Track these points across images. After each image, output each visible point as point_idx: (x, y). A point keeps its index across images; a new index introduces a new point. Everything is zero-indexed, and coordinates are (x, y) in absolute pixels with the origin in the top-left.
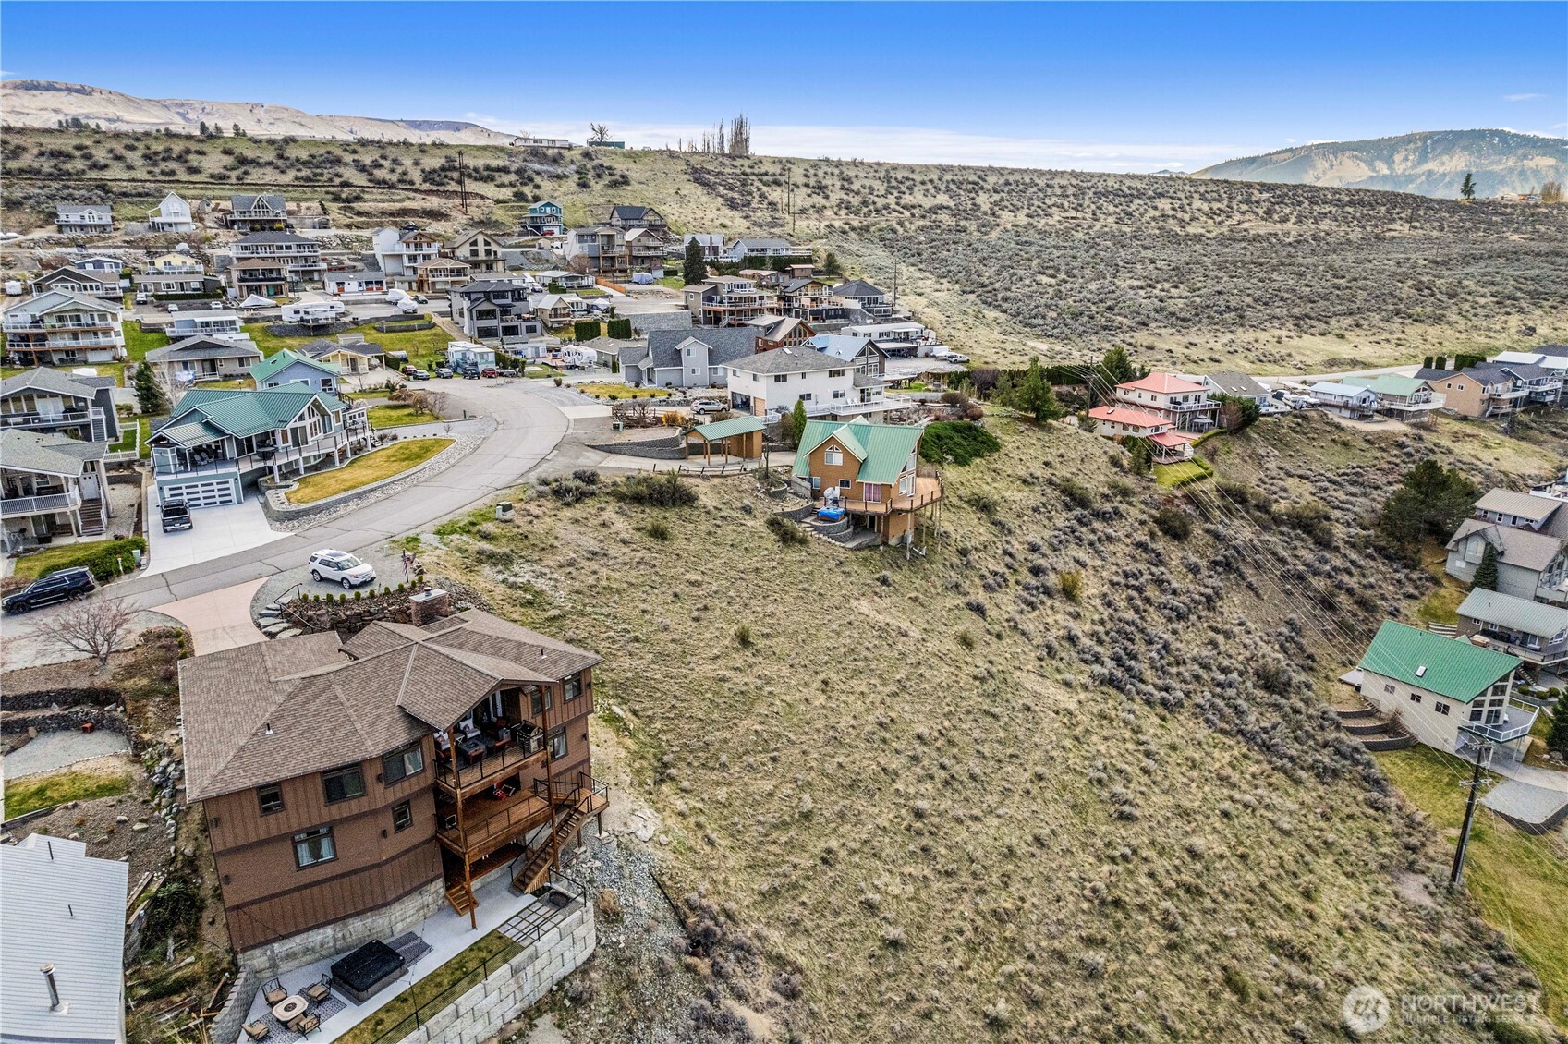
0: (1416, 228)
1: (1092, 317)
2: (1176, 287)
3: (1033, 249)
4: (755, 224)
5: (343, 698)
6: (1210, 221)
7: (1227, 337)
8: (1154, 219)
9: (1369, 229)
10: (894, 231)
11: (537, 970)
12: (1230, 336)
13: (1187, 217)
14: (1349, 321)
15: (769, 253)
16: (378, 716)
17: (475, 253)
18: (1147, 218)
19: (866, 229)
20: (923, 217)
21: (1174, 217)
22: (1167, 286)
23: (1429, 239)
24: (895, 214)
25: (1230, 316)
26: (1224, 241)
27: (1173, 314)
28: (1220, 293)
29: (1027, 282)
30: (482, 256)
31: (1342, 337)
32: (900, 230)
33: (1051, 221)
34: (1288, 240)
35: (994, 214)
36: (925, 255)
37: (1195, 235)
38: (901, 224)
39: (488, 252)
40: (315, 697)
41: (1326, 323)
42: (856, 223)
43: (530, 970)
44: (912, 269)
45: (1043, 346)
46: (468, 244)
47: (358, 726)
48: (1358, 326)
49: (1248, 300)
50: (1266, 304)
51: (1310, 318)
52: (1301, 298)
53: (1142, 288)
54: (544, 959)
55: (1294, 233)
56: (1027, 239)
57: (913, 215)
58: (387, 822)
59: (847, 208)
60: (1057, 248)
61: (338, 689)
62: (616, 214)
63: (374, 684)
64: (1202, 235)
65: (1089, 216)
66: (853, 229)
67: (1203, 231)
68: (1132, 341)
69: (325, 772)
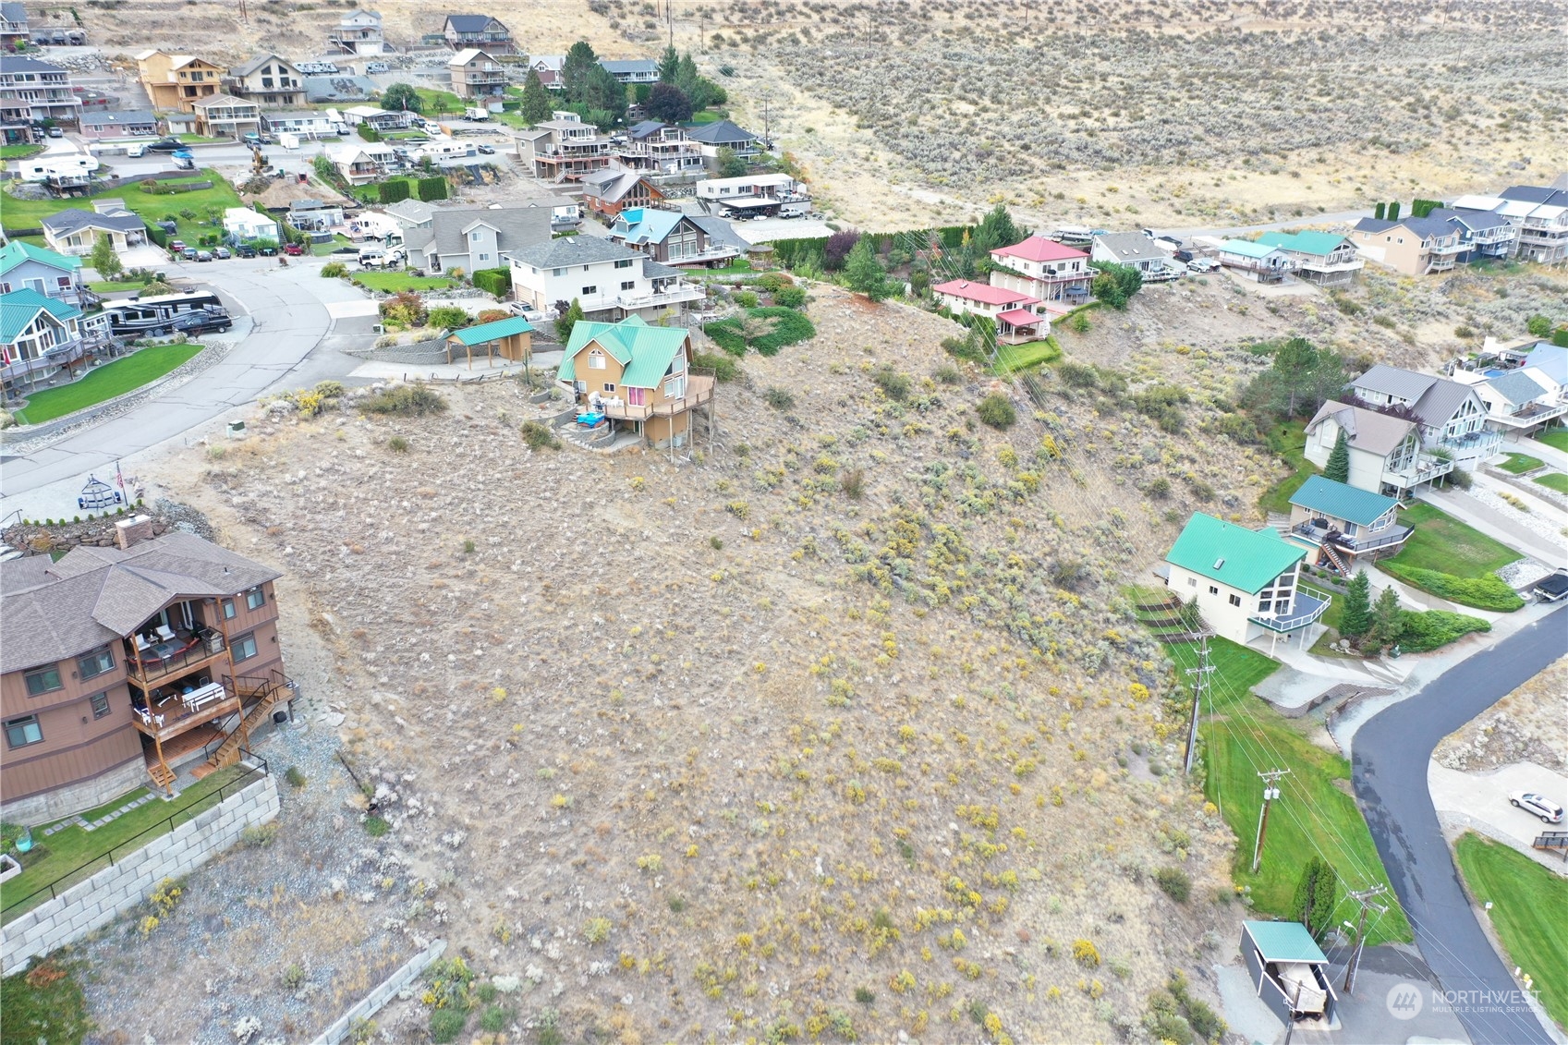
0: (1453, 19)
1: (1001, 159)
2: (1116, 115)
3: (961, 65)
4: (624, 34)
5: (41, 612)
6: (1196, 18)
7: (1154, 181)
8: (1125, 16)
9: (1395, 21)
10: (796, 42)
11: (222, 825)
12: (1161, 179)
13: (1167, 13)
14: (1314, 154)
15: (634, 78)
16: (72, 626)
17: (268, 83)
18: (1116, 16)
19: (761, 40)
20: (836, 21)
21: (1150, 13)
22: (1107, 112)
23: (1464, 34)
24: (801, 18)
25: (1168, 154)
26: (1204, 45)
27: (1097, 152)
28: (1165, 122)
29: (940, 112)
30: (277, 86)
31: (1296, 175)
32: (803, 40)
33: (996, 23)
34: (1287, 41)
35: (924, 16)
36: (828, 75)
37: (1172, 38)
38: (806, 32)
39: (285, 82)
40: (18, 611)
41: (1284, 157)
42: (750, 33)
43: (214, 826)
44: (807, 94)
45: (931, 197)
46: (259, 72)
47: (54, 634)
48: (1321, 161)
49: (1199, 131)
50: (1219, 135)
51: (1267, 152)
52: (1264, 125)
53: (1073, 117)
54: (228, 817)
55: (1298, 30)
56: (958, 50)
57: (823, 20)
58: (87, 711)
59: (742, 11)
60: (992, 62)
61: (37, 606)
62: (450, 25)
63: (70, 601)
64: (1180, 37)
65: (1043, 15)
66: (745, 40)
67: (1181, 31)
68: (1041, 188)
69: (26, 671)
